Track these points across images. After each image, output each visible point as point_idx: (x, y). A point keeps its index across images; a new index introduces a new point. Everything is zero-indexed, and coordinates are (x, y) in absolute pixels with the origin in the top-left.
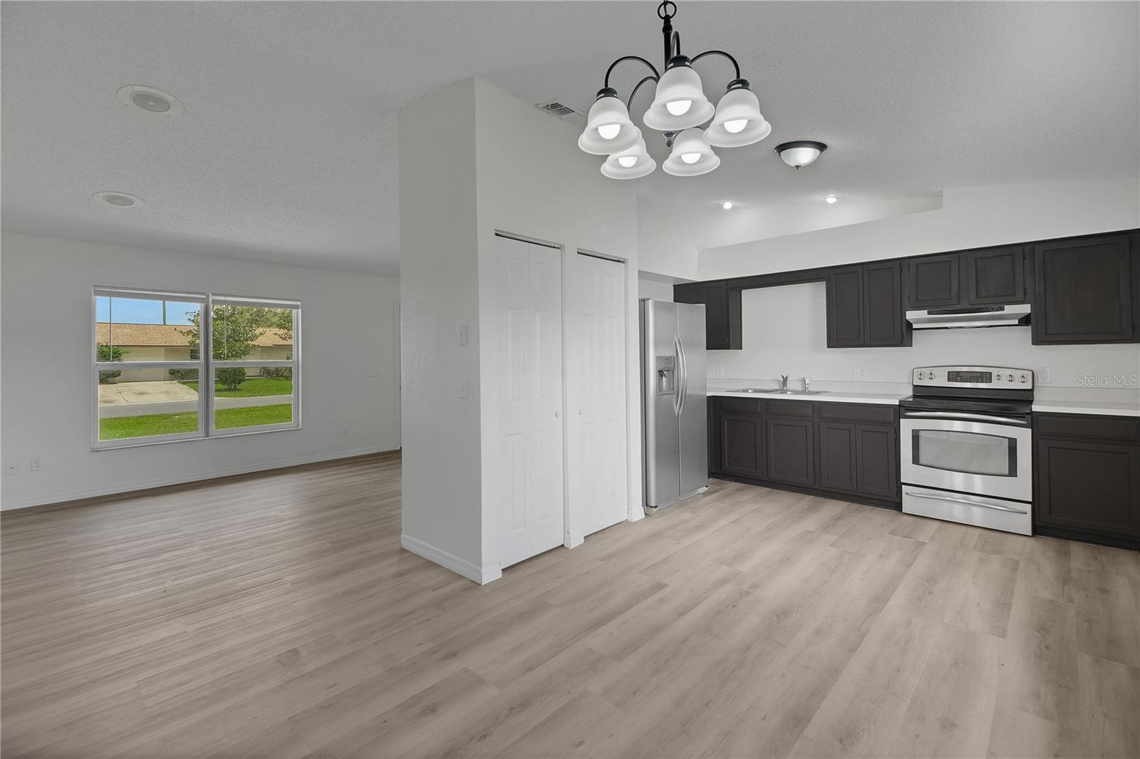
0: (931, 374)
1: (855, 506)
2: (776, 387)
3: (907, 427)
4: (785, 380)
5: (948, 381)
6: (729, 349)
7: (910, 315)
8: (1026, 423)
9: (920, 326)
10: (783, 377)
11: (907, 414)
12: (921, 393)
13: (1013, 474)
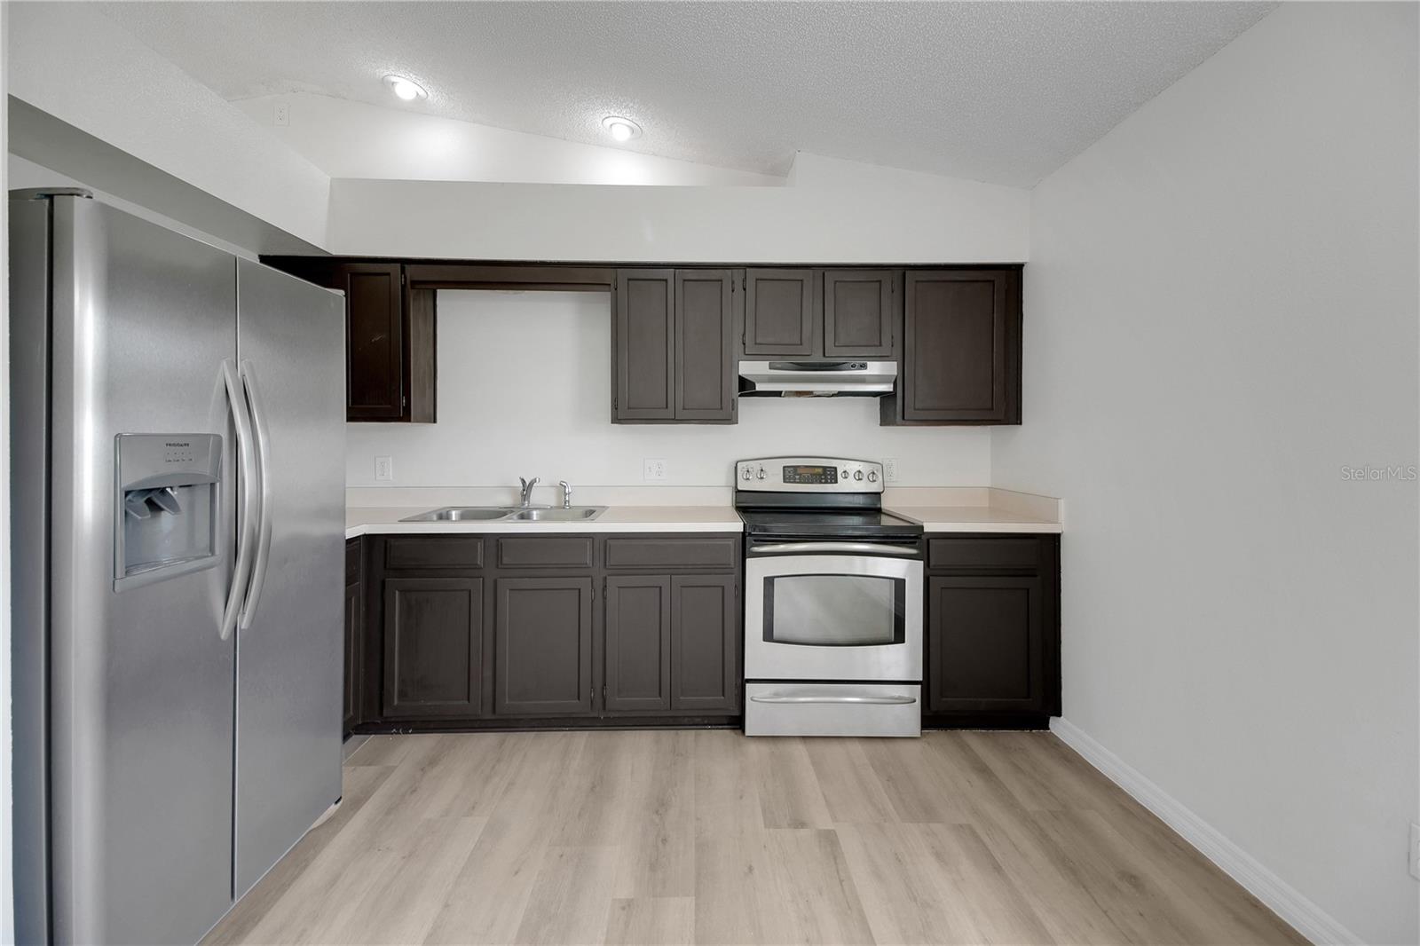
0: (762, 469)
1: (667, 739)
2: (504, 500)
3: (757, 570)
4: (527, 488)
5: (784, 481)
7: (748, 368)
8: (913, 551)
9: (759, 388)
10: (523, 481)
11: (756, 549)
12: (748, 505)
13: (899, 637)
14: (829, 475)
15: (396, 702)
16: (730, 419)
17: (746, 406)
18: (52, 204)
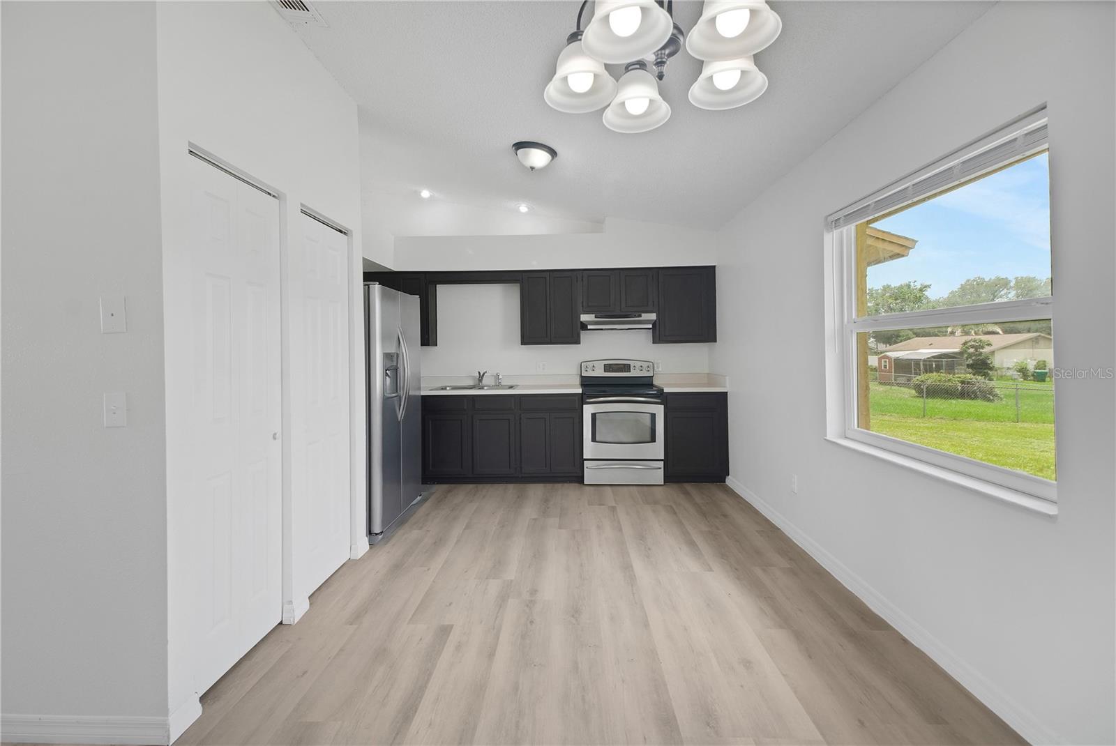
0: (593, 366)
1: (549, 486)
2: (471, 383)
3: (588, 410)
4: (481, 377)
5: (605, 371)
6: (429, 345)
7: (584, 318)
8: (659, 401)
9: (589, 327)
10: (479, 373)
11: (588, 400)
12: (587, 382)
13: (653, 439)
14: (626, 368)
15: (431, 468)
16: (577, 342)
17: (583, 335)
18: (369, 288)
